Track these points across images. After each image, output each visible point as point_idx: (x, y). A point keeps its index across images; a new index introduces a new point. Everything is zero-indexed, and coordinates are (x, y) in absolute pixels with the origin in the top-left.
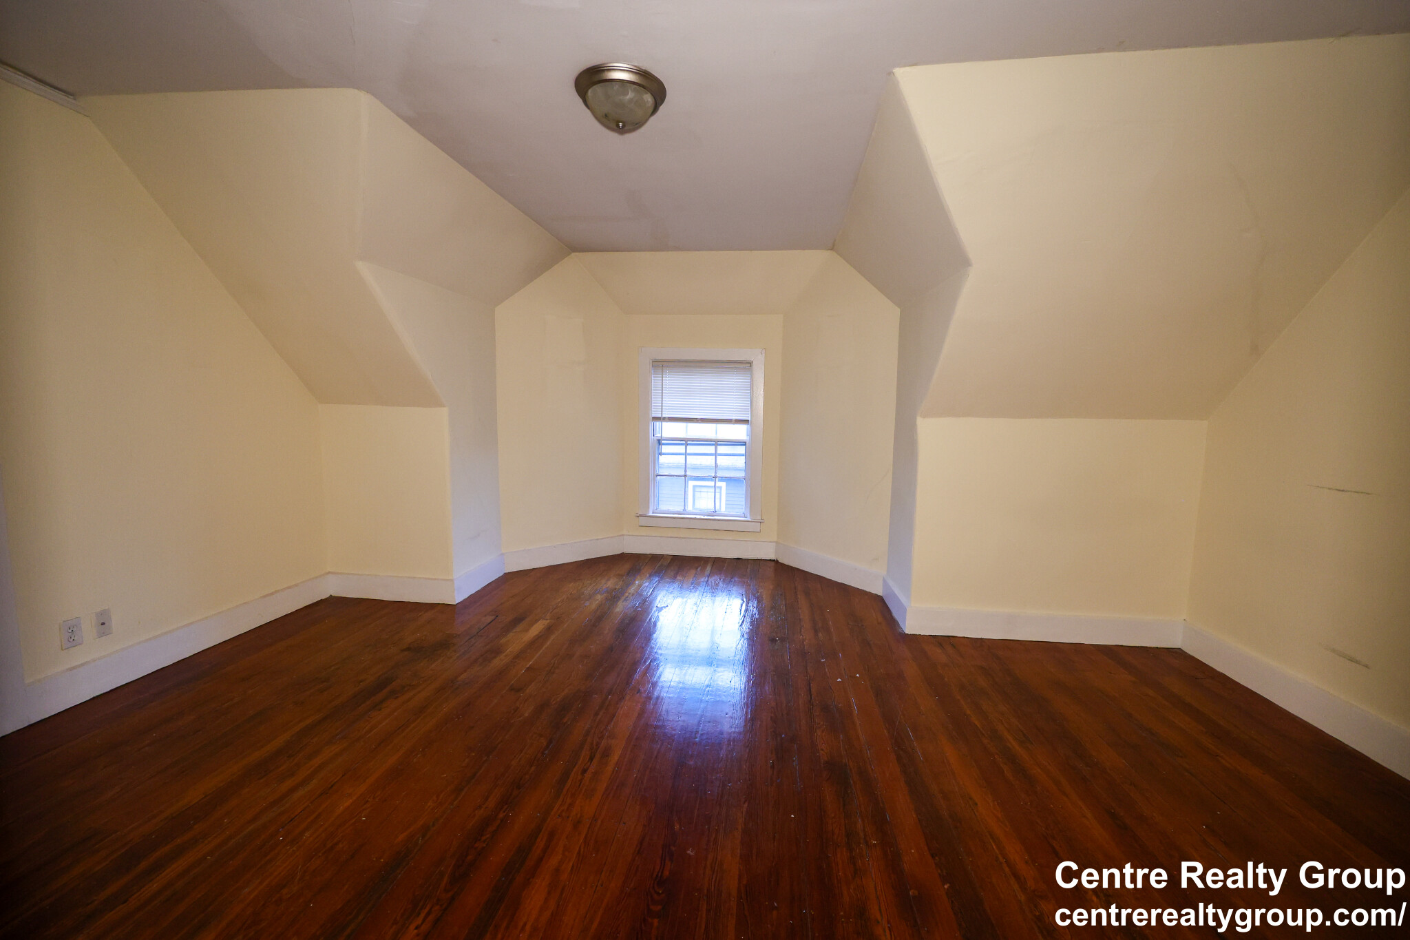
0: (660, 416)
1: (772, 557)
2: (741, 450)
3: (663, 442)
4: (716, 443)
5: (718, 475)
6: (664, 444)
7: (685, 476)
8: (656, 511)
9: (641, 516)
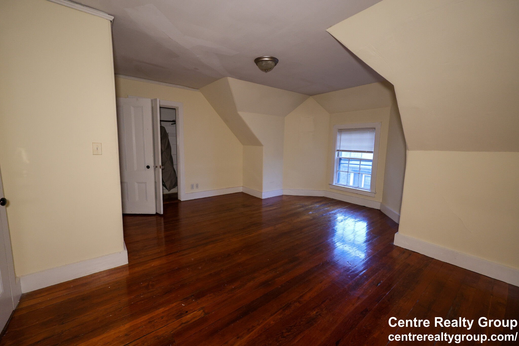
0: (339, 149)
1: (378, 208)
2: (371, 163)
3: (342, 159)
4: (361, 160)
5: (360, 173)
6: (342, 160)
7: (348, 172)
8: (337, 184)
9: (330, 184)
